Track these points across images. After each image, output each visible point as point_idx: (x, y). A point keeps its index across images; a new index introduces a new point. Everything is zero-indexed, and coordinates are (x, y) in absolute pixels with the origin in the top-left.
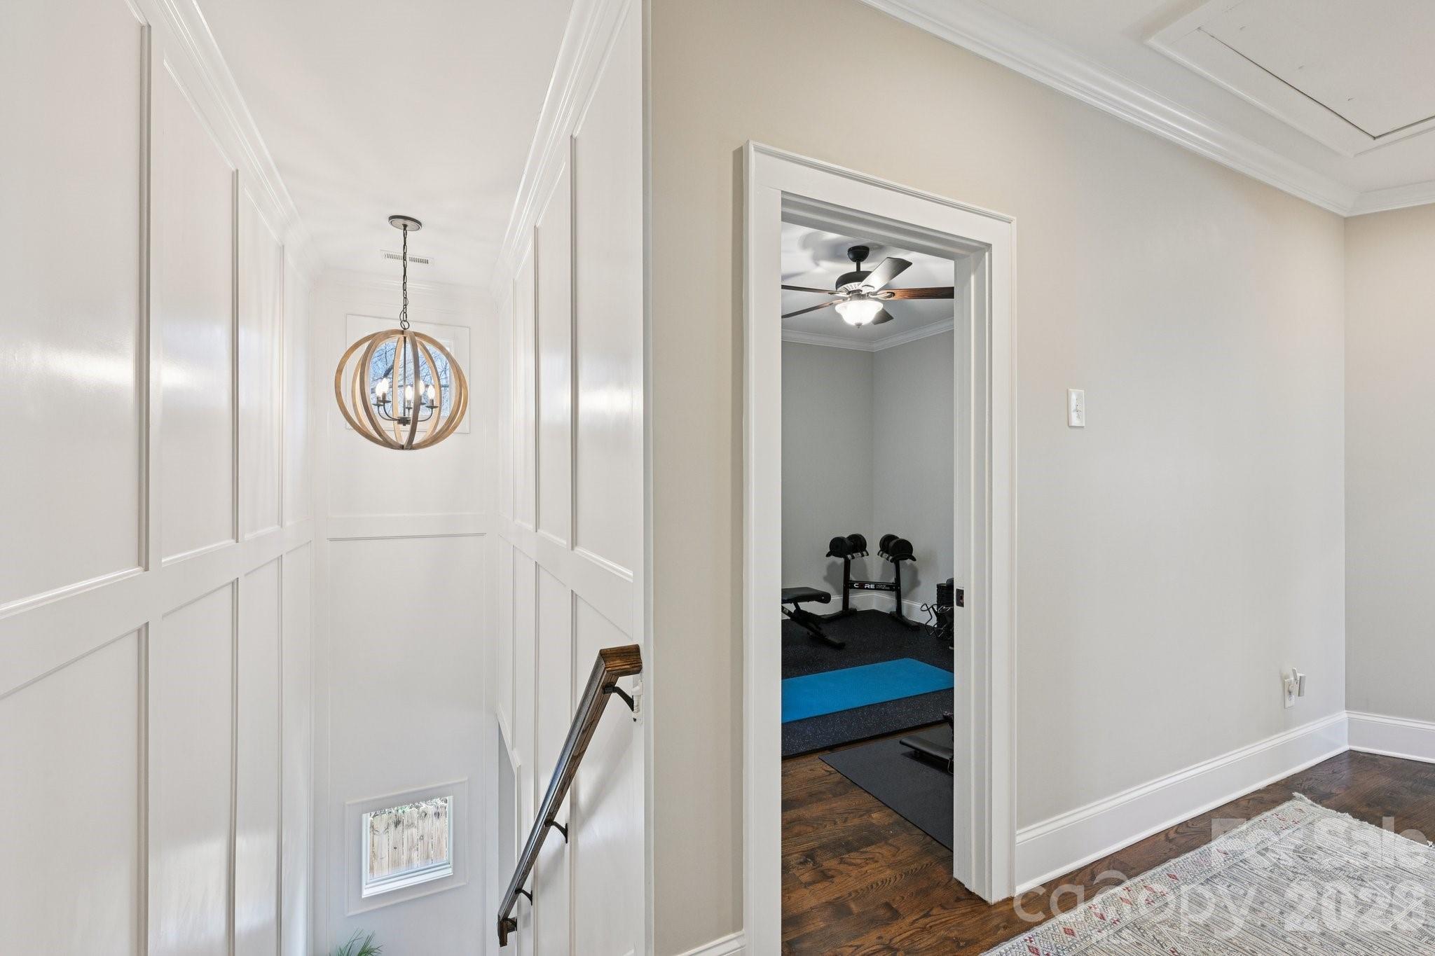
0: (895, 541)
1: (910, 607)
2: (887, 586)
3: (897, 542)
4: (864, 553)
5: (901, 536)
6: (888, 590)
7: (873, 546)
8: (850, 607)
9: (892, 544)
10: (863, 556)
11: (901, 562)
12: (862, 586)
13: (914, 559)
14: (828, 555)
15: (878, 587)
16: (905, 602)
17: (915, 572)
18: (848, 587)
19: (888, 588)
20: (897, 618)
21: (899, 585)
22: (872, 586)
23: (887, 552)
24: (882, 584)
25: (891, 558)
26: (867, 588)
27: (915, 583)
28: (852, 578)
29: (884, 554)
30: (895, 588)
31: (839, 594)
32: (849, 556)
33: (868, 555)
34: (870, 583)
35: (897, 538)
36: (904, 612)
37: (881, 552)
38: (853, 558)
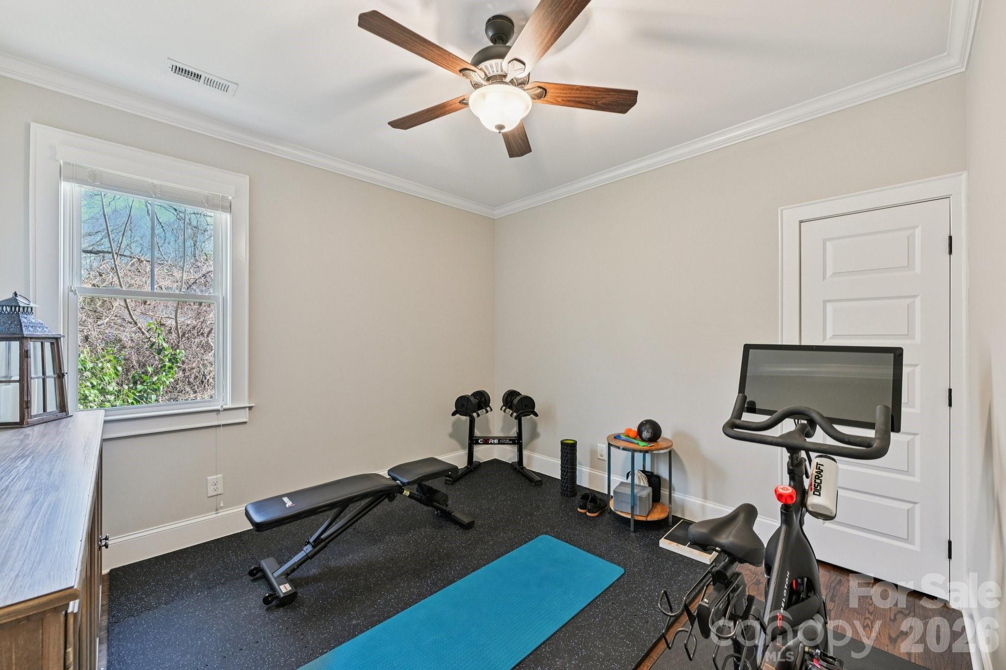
0: (518, 398)
1: (529, 457)
2: (510, 440)
3: (521, 398)
4: (488, 409)
5: (524, 393)
6: (510, 444)
7: (496, 402)
8: (474, 460)
9: (516, 401)
10: (487, 412)
11: (523, 418)
12: (486, 441)
13: (536, 415)
14: (454, 414)
15: (501, 441)
16: (525, 453)
17: (534, 426)
18: (473, 441)
19: (511, 442)
20: (518, 468)
21: (521, 439)
22: (496, 441)
23: (510, 408)
24: (505, 438)
25: (515, 414)
26: (491, 444)
27: (534, 435)
28: (477, 433)
29: (508, 410)
30: (517, 441)
31: (464, 448)
32: (475, 415)
33: (491, 410)
34: (494, 438)
35: (519, 394)
36: (525, 464)
37: (504, 408)
38: (478, 415)
